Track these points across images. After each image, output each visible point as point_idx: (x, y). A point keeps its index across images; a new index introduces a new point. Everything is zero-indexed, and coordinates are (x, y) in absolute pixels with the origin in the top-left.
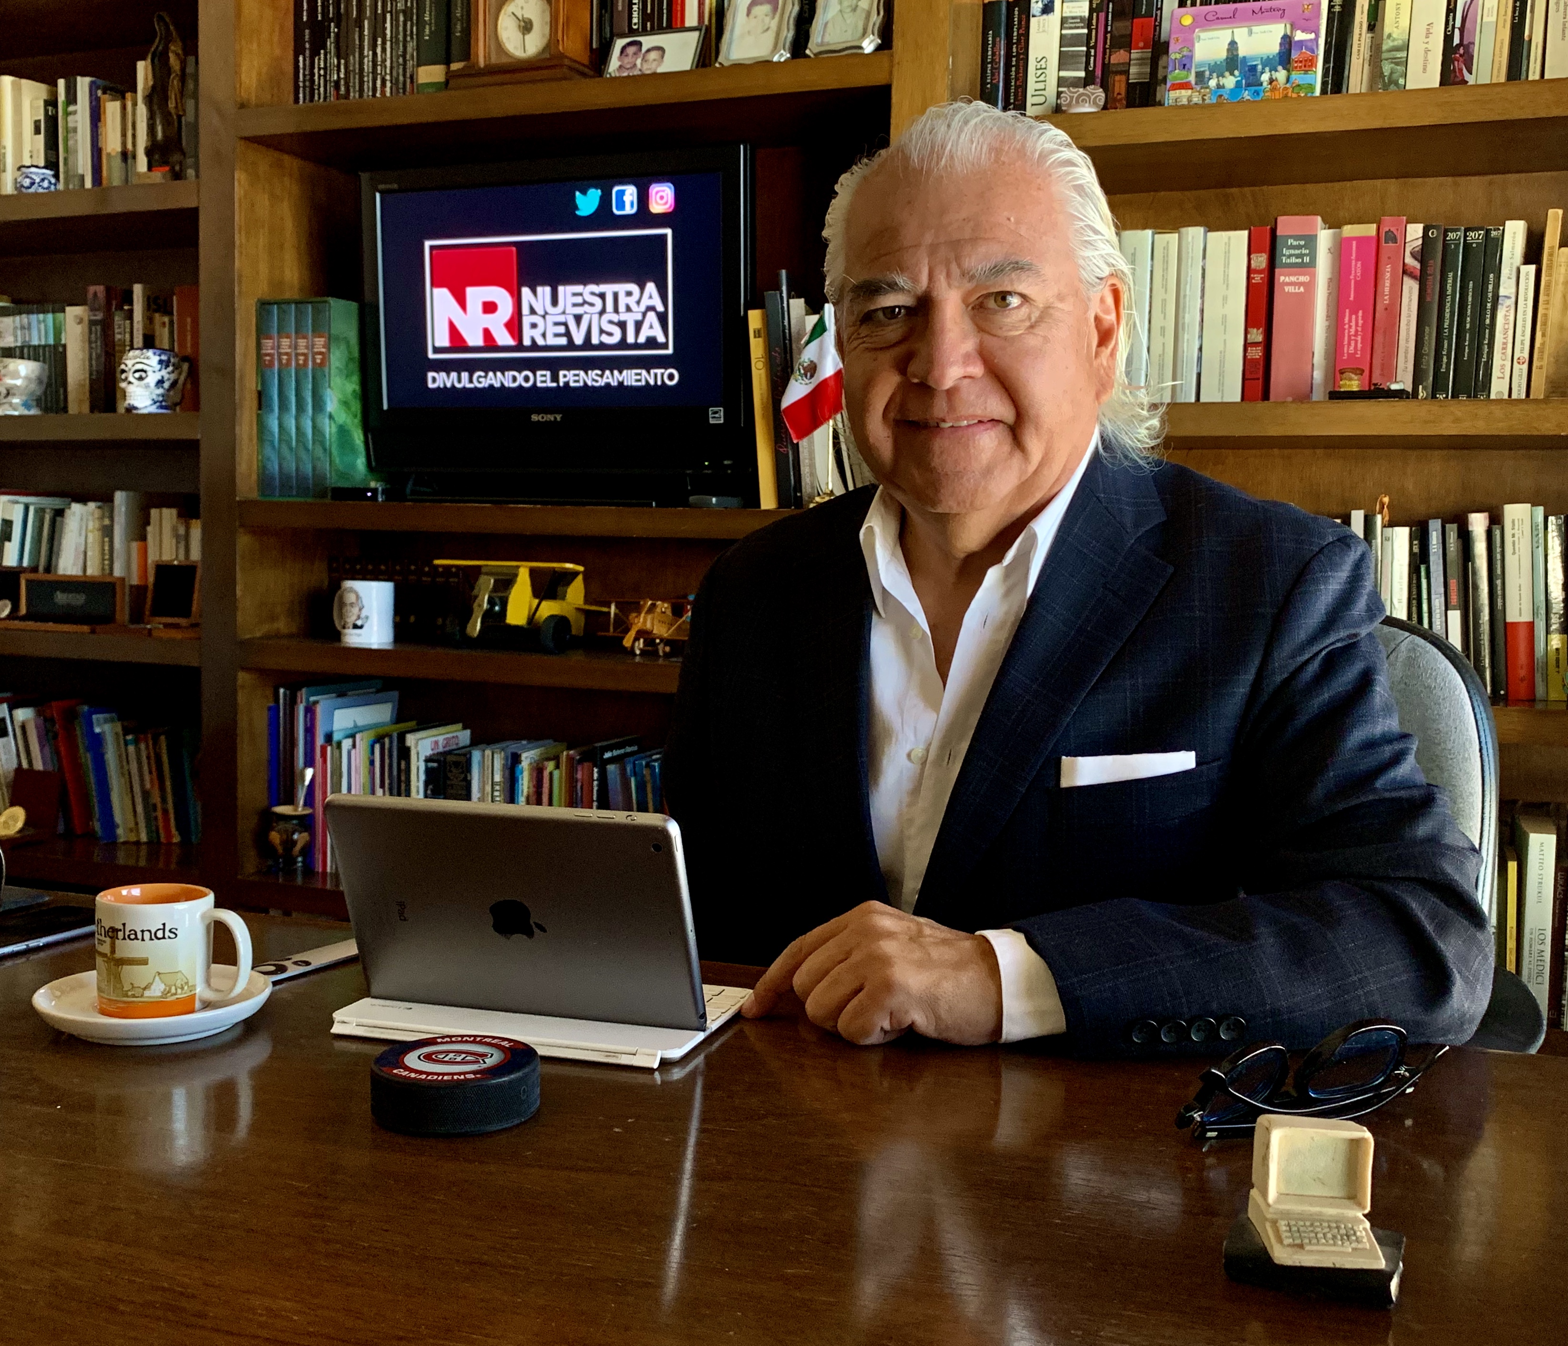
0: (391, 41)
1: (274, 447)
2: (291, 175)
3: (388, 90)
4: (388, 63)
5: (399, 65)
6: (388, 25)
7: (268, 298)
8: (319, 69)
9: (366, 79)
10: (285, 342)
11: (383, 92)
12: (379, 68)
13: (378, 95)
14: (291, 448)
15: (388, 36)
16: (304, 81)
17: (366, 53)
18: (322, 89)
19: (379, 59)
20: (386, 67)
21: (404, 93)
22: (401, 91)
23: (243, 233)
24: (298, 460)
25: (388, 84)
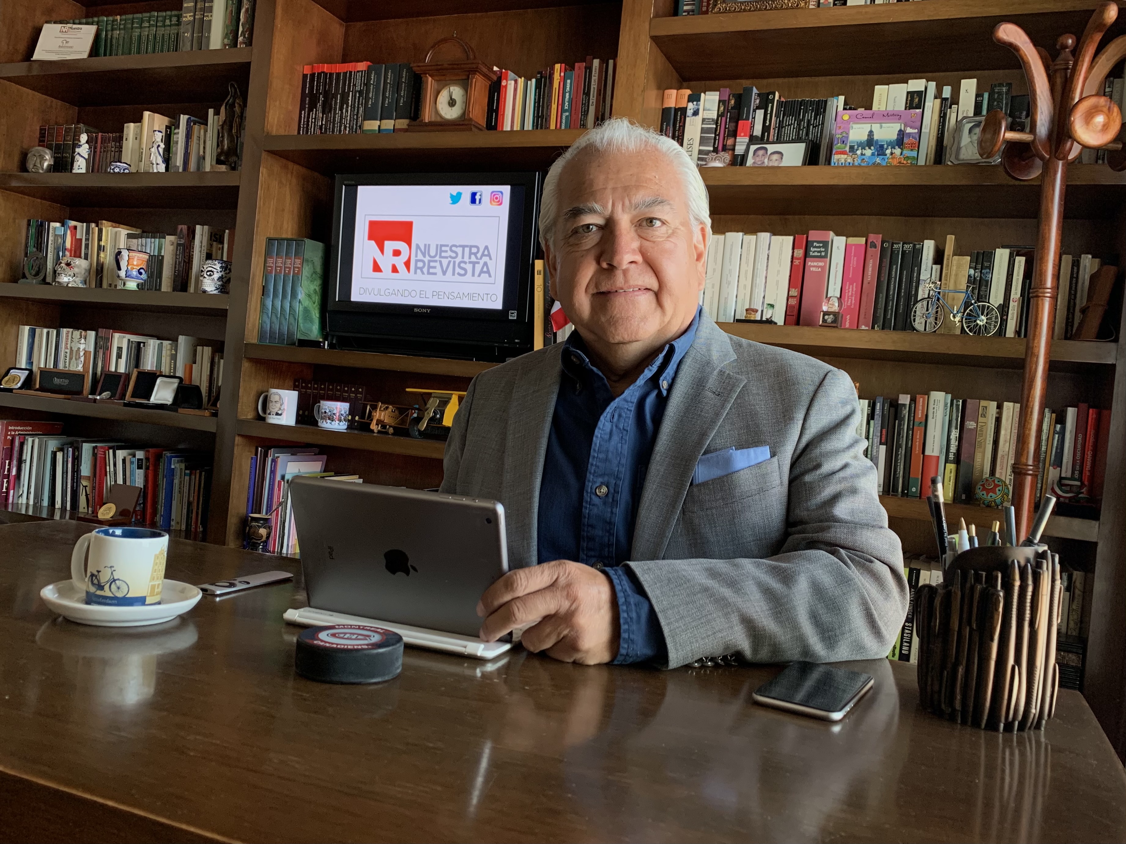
0: (351, 106)
1: (268, 316)
2: (292, 173)
3: (347, 131)
4: (348, 118)
5: (354, 119)
7: (272, 236)
8: (312, 118)
9: (336, 125)
10: (280, 260)
11: (344, 133)
12: (343, 120)
14: (277, 318)
15: (350, 104)
16: (304, 125)
17: (337, 112)
18: (312, 129)
19: (344, 115)
20: (347, 120)
21: (356, 134)
22: (354, 133)
23: (262, 200)
24: (281, 324)
25: (348, 129)
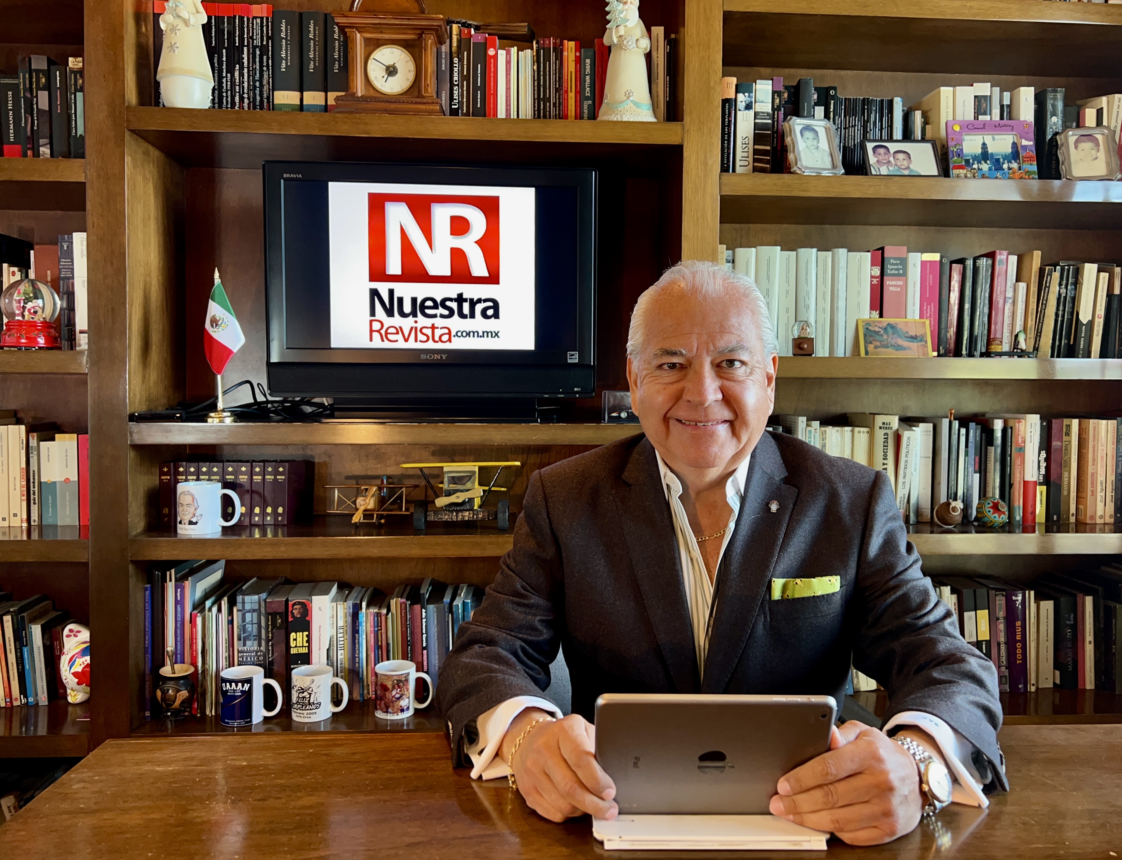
0: (248, 67)
3: (246, 105)
4: (246, 85)
5: (255, 87)
6: (245, 56)
9: (224, 94)
11: (241, 107)
12: (237, 87)
13: (236, 108)
15: (246, 64)
17: (224, 75)
19: (237, 81)
20: (243, 87)
21: (262, 108)
22: (258, 107)
25: (246, 101)
